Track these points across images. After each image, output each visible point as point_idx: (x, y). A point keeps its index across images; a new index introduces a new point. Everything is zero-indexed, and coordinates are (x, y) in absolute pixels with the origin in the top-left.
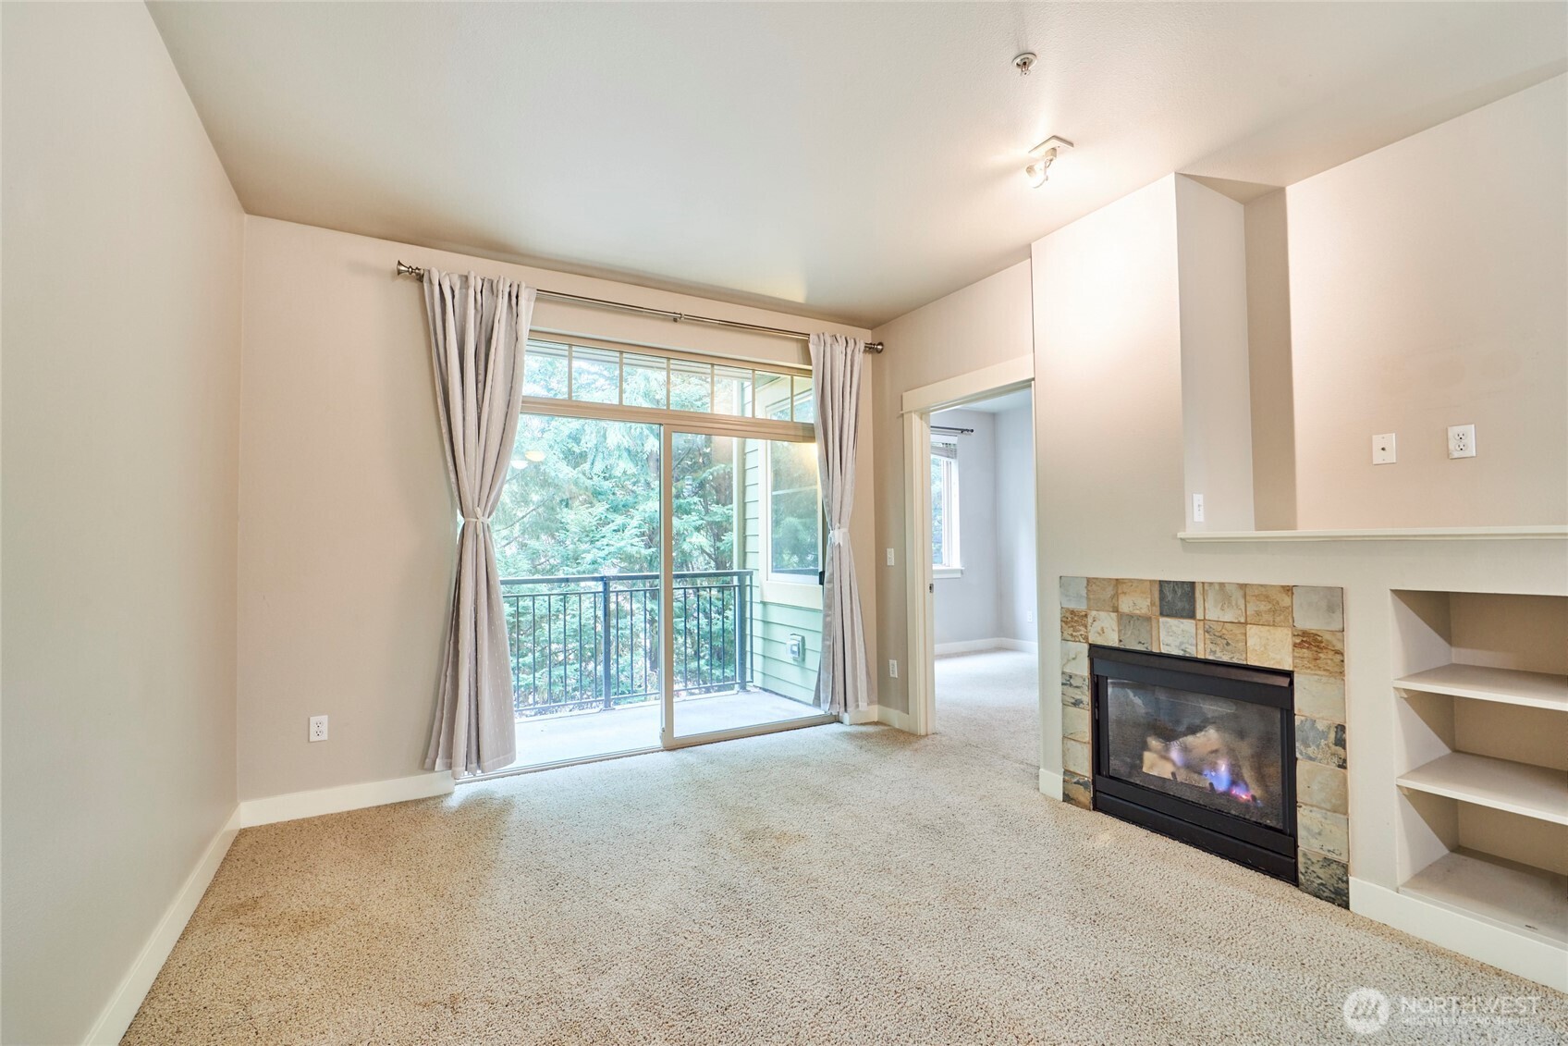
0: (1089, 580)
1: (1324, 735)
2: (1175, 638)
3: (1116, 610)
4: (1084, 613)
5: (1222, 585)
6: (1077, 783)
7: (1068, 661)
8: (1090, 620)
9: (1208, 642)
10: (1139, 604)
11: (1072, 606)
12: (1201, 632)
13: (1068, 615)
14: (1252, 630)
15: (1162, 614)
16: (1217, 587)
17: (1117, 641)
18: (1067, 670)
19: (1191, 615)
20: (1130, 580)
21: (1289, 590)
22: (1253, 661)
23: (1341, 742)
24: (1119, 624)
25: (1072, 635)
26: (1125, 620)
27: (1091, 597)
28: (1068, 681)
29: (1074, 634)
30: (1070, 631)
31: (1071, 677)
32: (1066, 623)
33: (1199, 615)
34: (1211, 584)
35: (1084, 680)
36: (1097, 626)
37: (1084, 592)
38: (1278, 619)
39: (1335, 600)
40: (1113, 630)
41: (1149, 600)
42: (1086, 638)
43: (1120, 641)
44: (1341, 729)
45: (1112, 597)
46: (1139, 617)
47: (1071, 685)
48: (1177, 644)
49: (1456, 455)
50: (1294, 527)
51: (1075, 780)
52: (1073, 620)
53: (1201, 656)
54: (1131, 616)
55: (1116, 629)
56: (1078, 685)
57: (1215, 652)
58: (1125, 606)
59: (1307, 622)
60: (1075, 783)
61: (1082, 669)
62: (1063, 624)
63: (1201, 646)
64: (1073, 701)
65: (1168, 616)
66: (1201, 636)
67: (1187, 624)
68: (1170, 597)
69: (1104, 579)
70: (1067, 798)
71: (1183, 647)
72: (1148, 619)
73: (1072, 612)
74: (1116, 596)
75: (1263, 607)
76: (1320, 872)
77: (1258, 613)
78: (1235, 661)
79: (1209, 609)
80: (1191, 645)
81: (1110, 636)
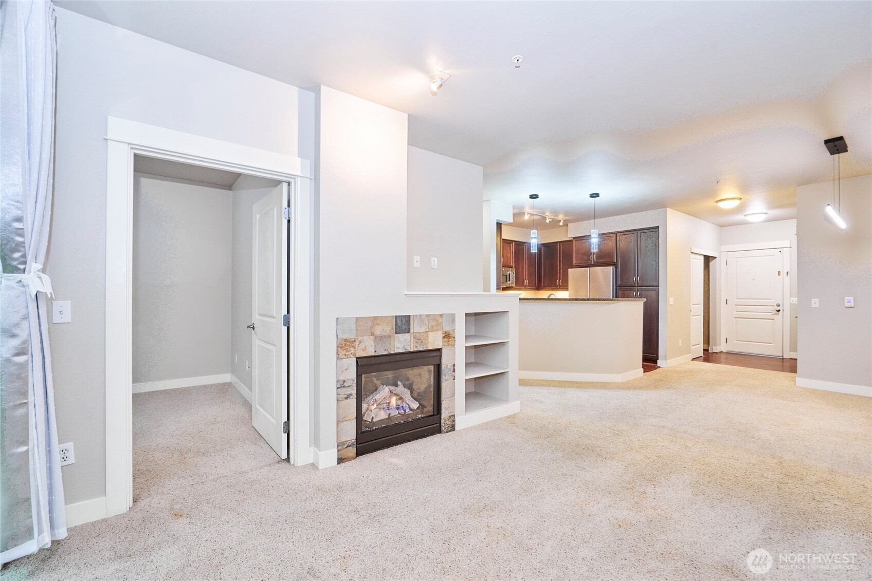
0: (357, 319)
1: (450, 369)
2: (402, 344)
3: (372, 334)
4: (353, 340)
5: (420, 315)
6: (348, 446)
7: (343, 371)
8: (357, 343)
9: (415, 343)
10: (387, 329)
11: (346, 336)
12: (412, 338)
13: (343, 342)
14: (430, 334)
15: (396, 333)
16: (419, 317)
17: (373, 352)
18: (342, 378)
19: (409, 332)
20: (381, 317)
21: (441, 315)
22: (430, 347)
23: (454, 371)
24: (375, 342)
25: (345, 355)
26: (379, 339)
27: (359, 329)
28: (341, 385)
29: (347, 353)
30: (344, 352)
31: (344, 381)
32: (341, 348)
33: (412, 331)
34: (417, 315)
35: (353, 381)
36: (362, 345)
37: (354, 327)
38: (439, 328)
39: (452, 318)
40: (372, 346)
41: (390, 326)
42: (355, 354)
43: (375, 351)
44: (454, 364)
45: (371, 328)
46: (385, 337)
47: (344, 387)
48: (403, 346)
49: (434, 267)
51: (346, 446)
52: (344, 345)
53: (412, 350)
54: (381, 337)
55: (373, 345)
56: (349, 385)
57: (416, 347)
58: (378, 331)
59: (447, 328)
60: (346, 448)
61: (352, 374)
62: (339, 349)
63: (412, 346)
64: (346, 396)
65: (399, 333)
66: (412, 341)
67: (407, 336)
68: (399, 324)
69: (366, 317)
70: (341, 460)
71: (405, 348)
72: (390, 336)
73: (346, 340)
74: (372, 327)
75: (434, 323)
76: (448, 422)
77: (432, 327)
78: (424, 349)
79: (415, 327)
80: (408, 346)
81: (369, 348)
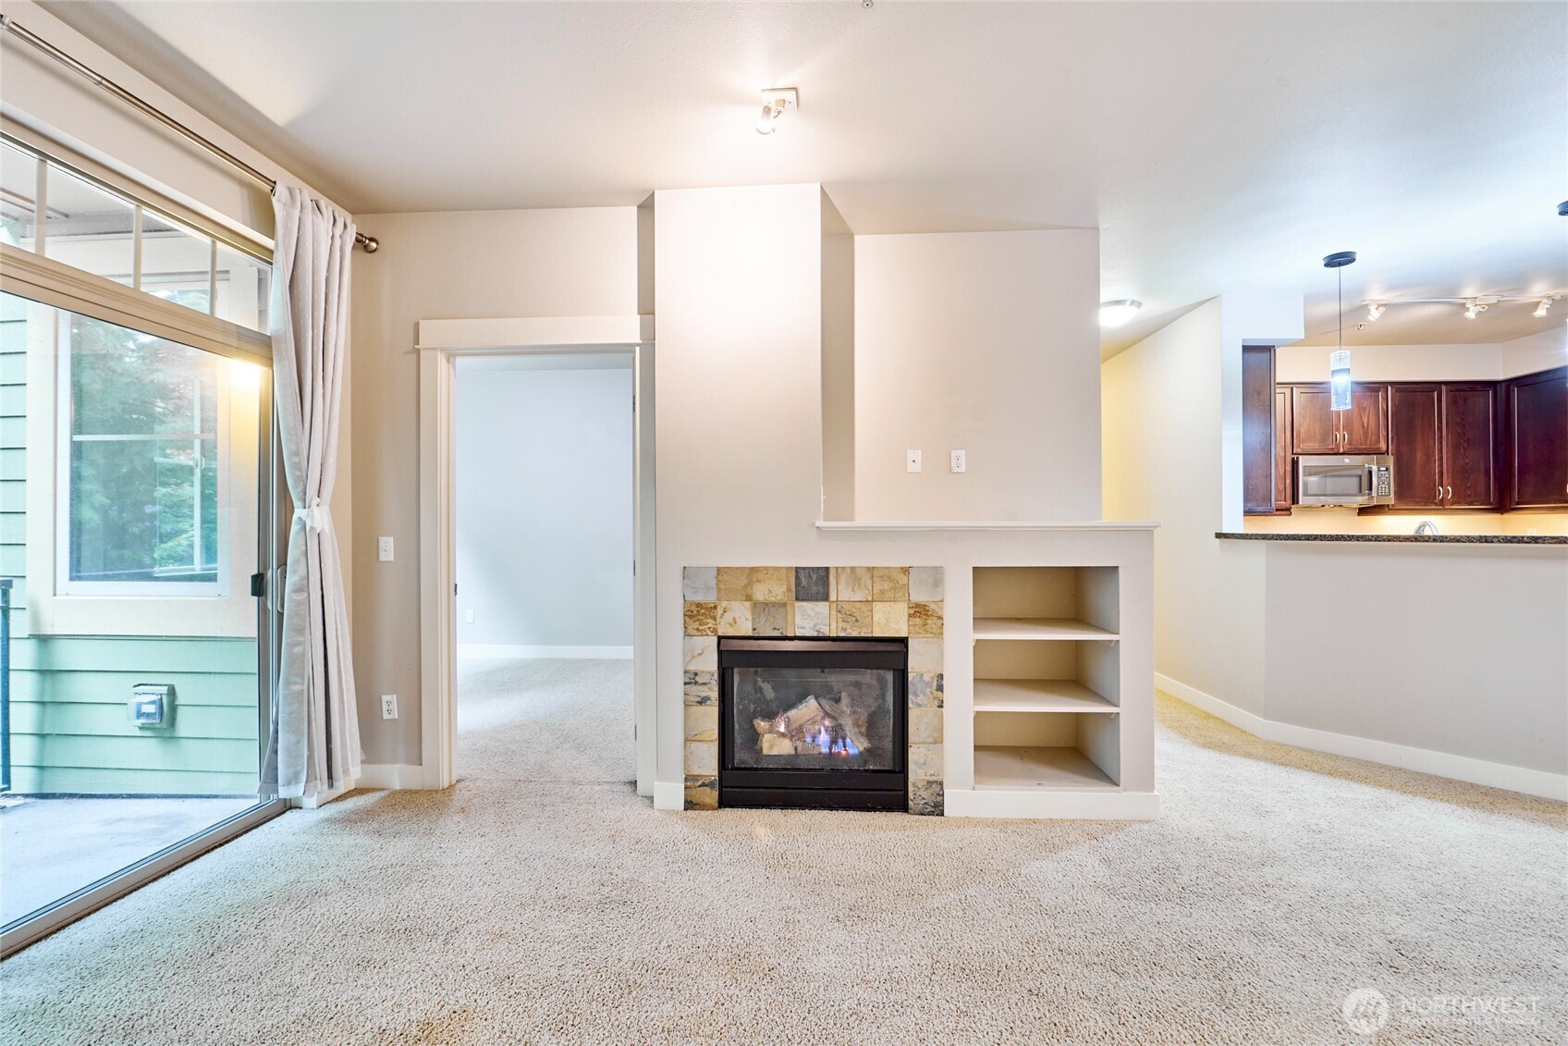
0: (719, 569)
1: (929, 684)
2: (811, 620)
3: (749, 598)
4: (712, 605)
5: (853, 569)
6: (703, 785)
7: (693, 657)
8: (720, 611)
9: (840, 620)
10: (777, 590)
11: (699, 598)
12: (834, 612)
13: (693, 608)
14: (877, 607)
15: (797, 599)
16: (849, 571)
17: (751, 630)
18: (692, 668)
19: (826, 598)
20: (766, 568)
21: (906, 570)
22: (877, 634)
23: (940, 688)
24: (753, 613)
25: (698, 629)
26: (760, 608)
27: (723, 587)
28: (692, 679)
29: (701, 628)
30: (696, 625)
31: (696, 674)
32: (691, 617)
33: (833, 597)
34: (844, 568)
35: (713, 675)
36: (729, 617)
37: (713, 583)
38: (898, 595)
39: (936, 577)
40: (746, 619)
41: (785, 587)
42: (715, 631)
43: (754, 629)
44: (941, 677)
45: (746, 587)
46: (774, 604)
47: (696, 683)
48: (812, 626)
49: (955, 470)
50: (852, 519)
51: (700, 783)
52: (696, 614)
53: (833, 634)
54: (766, 605)
55: (750, 618)
56: (704, 681)
57: (845, 630)
58: (760, 593)
59: (918, 596)
60: (700, 786)
61: (710, 664)
62: (687, 619)
63: (834, 626)
64: (699, 699)
65: (803, 600)
66: (834, 617)
67: (822, 607)
68: (804, 582)
69: (737, 568)
70: (690, 805)
71: (817, 628)
72: (784, 605)
73: (699, 605)
74: (749, 585)
75: (886, 585)
76: (924, 794)
77: (882, 592)
78: (863, 635)
79: (840, 590)
80: (825, 625)
81: (742, 622)
